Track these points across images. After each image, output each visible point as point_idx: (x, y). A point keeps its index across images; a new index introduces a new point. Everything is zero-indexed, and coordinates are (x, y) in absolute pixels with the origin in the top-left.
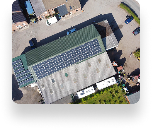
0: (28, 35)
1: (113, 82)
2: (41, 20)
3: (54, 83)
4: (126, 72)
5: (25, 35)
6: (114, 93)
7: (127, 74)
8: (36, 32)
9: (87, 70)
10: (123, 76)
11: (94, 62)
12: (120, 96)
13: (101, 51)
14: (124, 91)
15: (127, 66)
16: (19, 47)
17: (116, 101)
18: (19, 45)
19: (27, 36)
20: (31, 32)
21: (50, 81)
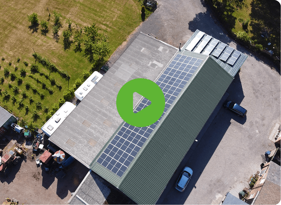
0: (256, 122)
1: (50, 125)
2: (262, 166)
3: (151, 63)
4: (32, 163)
5: (263, 120)
6: (40, 113)
7: (27, 160)
8: (250, 137)
9: (107, 113)
10: (34, 152)
11: (102, 134)
12: (27, 113)
13: (100, 161)
14: (23, 125)
15: (35, 176)
16: (254, 93)
17: (30, 103)
18: (257, 97)
19: (258, 120)
20: (257, 131)
21: (159, 62)
